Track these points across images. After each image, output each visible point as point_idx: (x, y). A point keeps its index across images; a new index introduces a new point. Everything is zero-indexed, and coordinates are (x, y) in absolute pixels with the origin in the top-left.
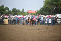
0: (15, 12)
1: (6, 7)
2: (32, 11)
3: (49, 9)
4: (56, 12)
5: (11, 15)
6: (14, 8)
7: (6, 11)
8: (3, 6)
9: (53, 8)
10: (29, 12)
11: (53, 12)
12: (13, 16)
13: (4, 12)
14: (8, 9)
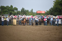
0: (24, 12)
1: (15, 8)
2: (41, 11)
5: (20, 15)
6: (23, 8)
7: (15, 11)
10: (38, 12)
12: (22, 17)
13: (13, 12)
14: (17, 9)
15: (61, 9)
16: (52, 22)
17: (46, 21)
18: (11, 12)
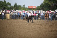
0: (17, 7)
1: (8, 3)
3: (49, 5)
4: (56, 8)
7: (9, 6)
8: (5, 2)
9: (53, 4)
10: (30, 7)
11: (52, 8)
13: (6, 7)
14: (10, 4)
15: (50, 4)
16: (42, 17)
17: (37, 16)
18: (4, 7)
